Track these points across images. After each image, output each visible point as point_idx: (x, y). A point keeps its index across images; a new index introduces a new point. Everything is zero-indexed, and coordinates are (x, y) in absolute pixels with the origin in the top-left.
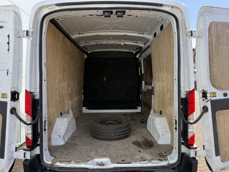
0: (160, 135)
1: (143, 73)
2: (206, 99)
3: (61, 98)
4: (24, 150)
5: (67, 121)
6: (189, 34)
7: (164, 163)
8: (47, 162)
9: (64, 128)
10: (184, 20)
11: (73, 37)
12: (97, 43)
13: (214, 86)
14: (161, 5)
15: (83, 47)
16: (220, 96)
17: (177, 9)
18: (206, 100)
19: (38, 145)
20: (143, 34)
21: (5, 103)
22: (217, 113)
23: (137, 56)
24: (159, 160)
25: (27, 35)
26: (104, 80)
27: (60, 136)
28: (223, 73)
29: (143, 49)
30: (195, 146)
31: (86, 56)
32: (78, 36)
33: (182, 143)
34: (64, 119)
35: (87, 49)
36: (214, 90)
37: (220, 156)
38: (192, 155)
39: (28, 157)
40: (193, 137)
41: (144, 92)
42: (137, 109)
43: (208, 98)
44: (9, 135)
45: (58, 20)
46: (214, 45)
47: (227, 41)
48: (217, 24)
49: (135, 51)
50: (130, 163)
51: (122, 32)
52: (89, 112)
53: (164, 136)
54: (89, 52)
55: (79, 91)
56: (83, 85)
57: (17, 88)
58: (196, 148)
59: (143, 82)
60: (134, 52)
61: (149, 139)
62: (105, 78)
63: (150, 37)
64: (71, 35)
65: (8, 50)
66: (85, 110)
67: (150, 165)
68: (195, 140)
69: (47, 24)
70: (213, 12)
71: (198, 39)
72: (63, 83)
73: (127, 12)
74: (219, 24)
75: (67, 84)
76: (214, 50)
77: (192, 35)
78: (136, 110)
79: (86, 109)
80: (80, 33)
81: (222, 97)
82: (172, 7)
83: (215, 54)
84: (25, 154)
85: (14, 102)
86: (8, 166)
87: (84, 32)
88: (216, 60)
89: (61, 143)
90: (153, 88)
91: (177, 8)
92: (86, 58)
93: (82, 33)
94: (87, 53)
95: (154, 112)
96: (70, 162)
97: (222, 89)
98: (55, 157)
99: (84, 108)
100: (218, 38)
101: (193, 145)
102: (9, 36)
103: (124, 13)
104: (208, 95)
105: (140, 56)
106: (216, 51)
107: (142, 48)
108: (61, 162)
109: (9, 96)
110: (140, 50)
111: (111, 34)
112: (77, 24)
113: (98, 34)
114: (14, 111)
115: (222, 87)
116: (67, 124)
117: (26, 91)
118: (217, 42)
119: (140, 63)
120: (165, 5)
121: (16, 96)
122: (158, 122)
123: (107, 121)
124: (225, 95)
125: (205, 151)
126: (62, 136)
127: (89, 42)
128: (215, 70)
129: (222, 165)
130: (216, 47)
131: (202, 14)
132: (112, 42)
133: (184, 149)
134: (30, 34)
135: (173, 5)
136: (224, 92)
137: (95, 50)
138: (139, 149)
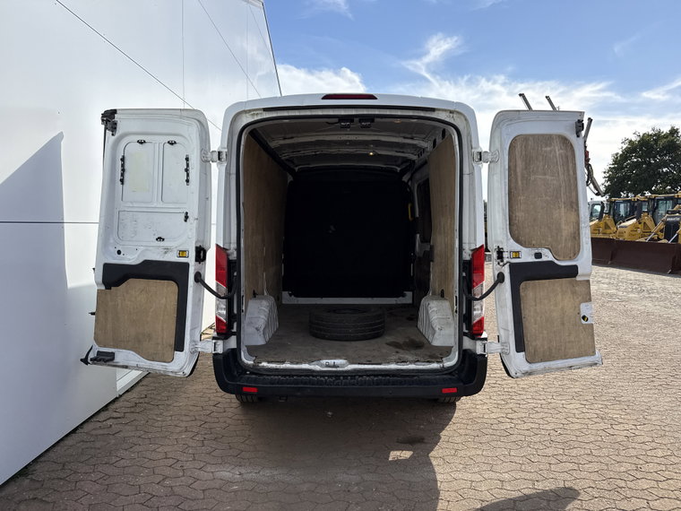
0: (437, 329)
1: (417, 216)
2: (502, 261)
4: (214, 338)
5: (268, 305)
6: (478, 157)
7: (435, 366)
8: (246, 361)
9: (263, 317)
10: (469, 134)
11: (273, 144)
12: (317, 153)
13: (517, 241)
14: (433, 110)
15: (287, 160)
16: (527, 256)
17: (458, 115)
18: (501, 264)
19: (234, 334)
20: (412, 138)
21: (187, 265)
22: (523, 285)
23: (405, 178)
24: (428, 362)
25: (219, 159)
27: (257, 329)
28: (535, 220)
29: (416, 166)
30: (484, 335)
31: (290, 178)
32: (282, 142)
33: (465, 334)
35: (293, 163)
36: (517, 247)
37: (523, 353)
38: (479, 351)
39: (220, 350)
40: (481, 322)
41: (419, 258)
42: (404, 296)
43: (505, 261)
44: (193, 313)
46: (519, 174)
47: (544, 166)
48: (526, 138)
49: (399, 166)
50: (380, 364)
51: (370, 135)
52: (296, 303)
53: (442, 332)
54: (297, 169)
57: (203, 241)
58: (486, 339)
59: (418, 235)
60: (399, 169)
61: (417, 340)
63: (427, 145)
64: (268, 142)
65: (187, 181)
66: (287, 298)
67: (412, 366)
68: (485, 326)
70: (519, 118)
71: (492, 165)
72: (256, 237)
73: (377, 120)
74: (531, 138)
75: (260, 237)
76: (520, 183)
77: (480, 159)
78: (401, 298)
79: (290, 295)
80: (287, 136)
81: (532, 259)
82: (451, 112)
83: (521, 188)
84: (215, 344)
85: (200, 263)
86: (189, 364)
87: (294, 135)
88: (522, 198)
89: (261, 341)
90: (432, 248)
91: (458, 112)
92: (291, 182)
93: (290, 136)
94: (292, 172)
95: (434, 294)
96: (283, 362)
97: (533, 246)
98: (257, 357)
99: (285, 294)
100: (528, 161)
101: (481, 334)
102: (187, 159)
103: (372, 121)
104: (505, 255)
105: (411, 179)
106: (522, 184)
107: (414, 161)
108: (269, 362)
109: (192, 254)
110: (410, 166)
111: (348, 139)
114: (199, 278)
115: (534, 242)
116: (267, 310)
117: (217, 246)
118: (526, 168)
119: (411, 193)
120: (439, 110)
121: (202, 254)
122: (435, 309)
124: (538, 255)
125: (499, 345)
126: (261, 331)
127: (300, 151)
128: (520, 215)
129: (526, 367)
130: (523, 177)
131: (499, 124)
132: (350, 150)
133: (467, 343)
134: (224, 156)
135: (452, 109)
136: (537, 251)
138: (398, 350)
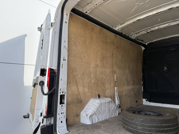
3: (99, 82)
5: (99, 102)
9: (93, 108)
11: (117, 29)
12: (148, 31)
15: (136, 39)
26: (164, 70)
27: (87, 115)
31: (143, 48)
34: (96, 100)
35: (143, 41)
39: (45, 123)
45: (87, 13)
52: (149, 105)
54: (146, 44)
55: (134, 81)
56: (142, 76)
57: (46, 66)
62: (166, 68)
64: (114, 28)
66: (145, 102)
69: (69, 15)
72: (102, 69)
75: (109, 70)
85: (43, 77)
89: (88, 122)
92: (144, 50)
93: (122, 22)
98: (69, 131)
99: (144, 100)
111: (153, 14)
112: (110, 14)
113: (138, 18)
116: (97, 105)
121: (45, 72)
123: (144, 112)
126: (89, 116)
127: (139, 33)
132: (165, 25)
137: (152, 41)
